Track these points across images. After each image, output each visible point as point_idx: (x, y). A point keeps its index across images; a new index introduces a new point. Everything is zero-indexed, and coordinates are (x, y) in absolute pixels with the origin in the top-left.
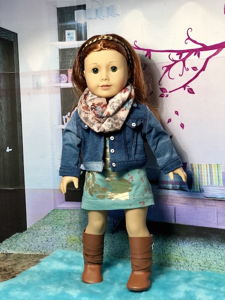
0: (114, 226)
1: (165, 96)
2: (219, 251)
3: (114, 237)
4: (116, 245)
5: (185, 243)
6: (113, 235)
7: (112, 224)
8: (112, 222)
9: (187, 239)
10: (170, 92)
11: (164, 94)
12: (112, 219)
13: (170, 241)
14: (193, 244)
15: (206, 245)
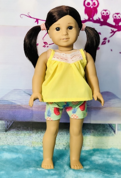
0: (7, 127)
1: (46, 47)
3: (7, 134)
4: (8, 140)
6: (7, 133)
7: (6, 126)
8: (6, 124)
10: (49, 45)
11: (46, 45)
12: (6, 122)
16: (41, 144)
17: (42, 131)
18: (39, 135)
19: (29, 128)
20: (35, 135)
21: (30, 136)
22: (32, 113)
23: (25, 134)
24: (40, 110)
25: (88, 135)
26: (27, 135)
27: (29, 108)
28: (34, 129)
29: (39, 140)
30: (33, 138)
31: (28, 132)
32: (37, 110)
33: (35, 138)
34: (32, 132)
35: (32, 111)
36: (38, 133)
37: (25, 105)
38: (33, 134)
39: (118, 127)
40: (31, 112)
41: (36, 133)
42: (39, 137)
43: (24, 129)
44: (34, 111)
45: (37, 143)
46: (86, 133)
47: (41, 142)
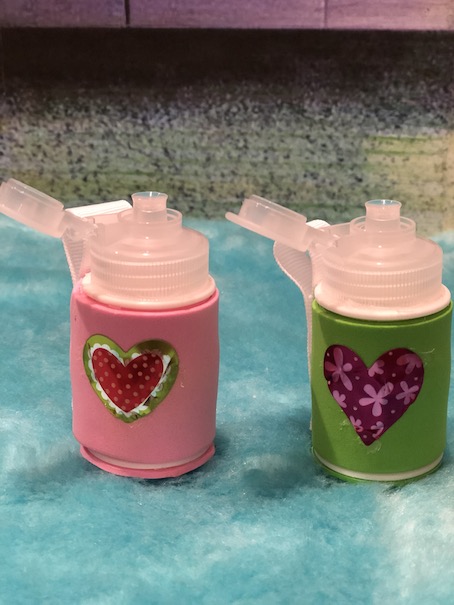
2: (330, 130)
5: (173, 112)
9: (187, 92)
13: (105, 111)
14: (213, 112)
15: (271, 111)
16: (77, 189)
17: (81, 100)
18: (59, 126)
20: (27, 128)
25: (432, 124)
29: (65, 166)
30: (16, 150)
33: (29, 149)
36: (49, 117)
38: (15, 122)
42: (59, 143)
45: (52, 182)
46: (410, 109)
47: (80, 176)
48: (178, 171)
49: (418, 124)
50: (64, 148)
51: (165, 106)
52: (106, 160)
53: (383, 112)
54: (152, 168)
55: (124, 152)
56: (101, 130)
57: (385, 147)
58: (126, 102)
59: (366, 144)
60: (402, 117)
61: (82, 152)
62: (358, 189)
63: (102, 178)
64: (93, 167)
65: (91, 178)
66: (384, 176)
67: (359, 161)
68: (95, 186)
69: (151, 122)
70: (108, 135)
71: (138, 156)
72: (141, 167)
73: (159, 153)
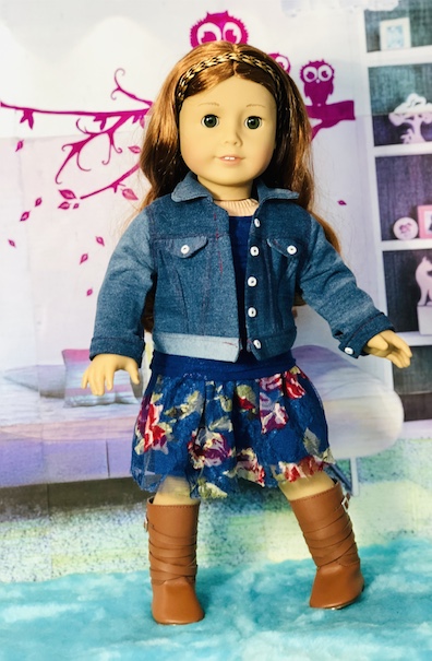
10: (82, 198)
11: (69, 201)
13: (99, 519)
16: (86, 560)
17: (87, 515)
18: (76, 529)
19: (38, 508)
20: (59, 531)
21: (45, 537)
22: (42, 451)
23: (25, 532)
24: (71, 438)
25: (256, 509)
26: (32, 536)
27: (28, 435)
28: (54, 508)
29: (80, 549)
30: (53, 544)
31: (34, 522)
32: (60, 438)
33: (60, 543)
34: (48, 522)
35: (42, 444)
36: (71, 525)
37: (12, 426)
38: (53, 529)
39: (358, 470)
40: (38, 450)
41: (65, 523)
43: (19, 513)
44: (49, 443)
45: (73, 558)
46: (245, 503)
47: (87, 553)
48: (137, 545)
49: (249, 509)
50: (79, 540)
51: (129, 513)
52: (100, 544)
53: (233, 506)
54: (124, 545)
55: (109, 538)
56: (98, 529)
57: (236, 522)
58: (109, 513)
59: (226, 521)
60: (242, 507)
61: (88, 541)
62: (225, 544)
63: (98, 553)
64: (94, 548)
65: (93, 554)
66: (237, 536)
67: (224, 530)
68: (95, 558)
69: (122, 522)
70: (101, 530)
71: (117, 540)
72: (118, 545)
73: (127, 537)
